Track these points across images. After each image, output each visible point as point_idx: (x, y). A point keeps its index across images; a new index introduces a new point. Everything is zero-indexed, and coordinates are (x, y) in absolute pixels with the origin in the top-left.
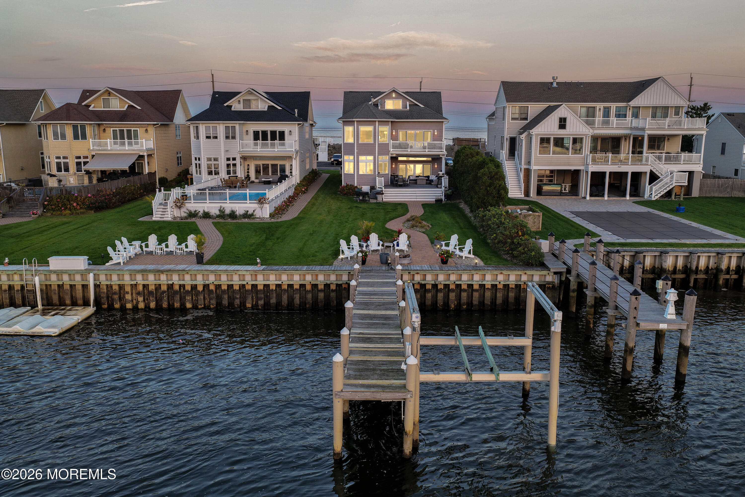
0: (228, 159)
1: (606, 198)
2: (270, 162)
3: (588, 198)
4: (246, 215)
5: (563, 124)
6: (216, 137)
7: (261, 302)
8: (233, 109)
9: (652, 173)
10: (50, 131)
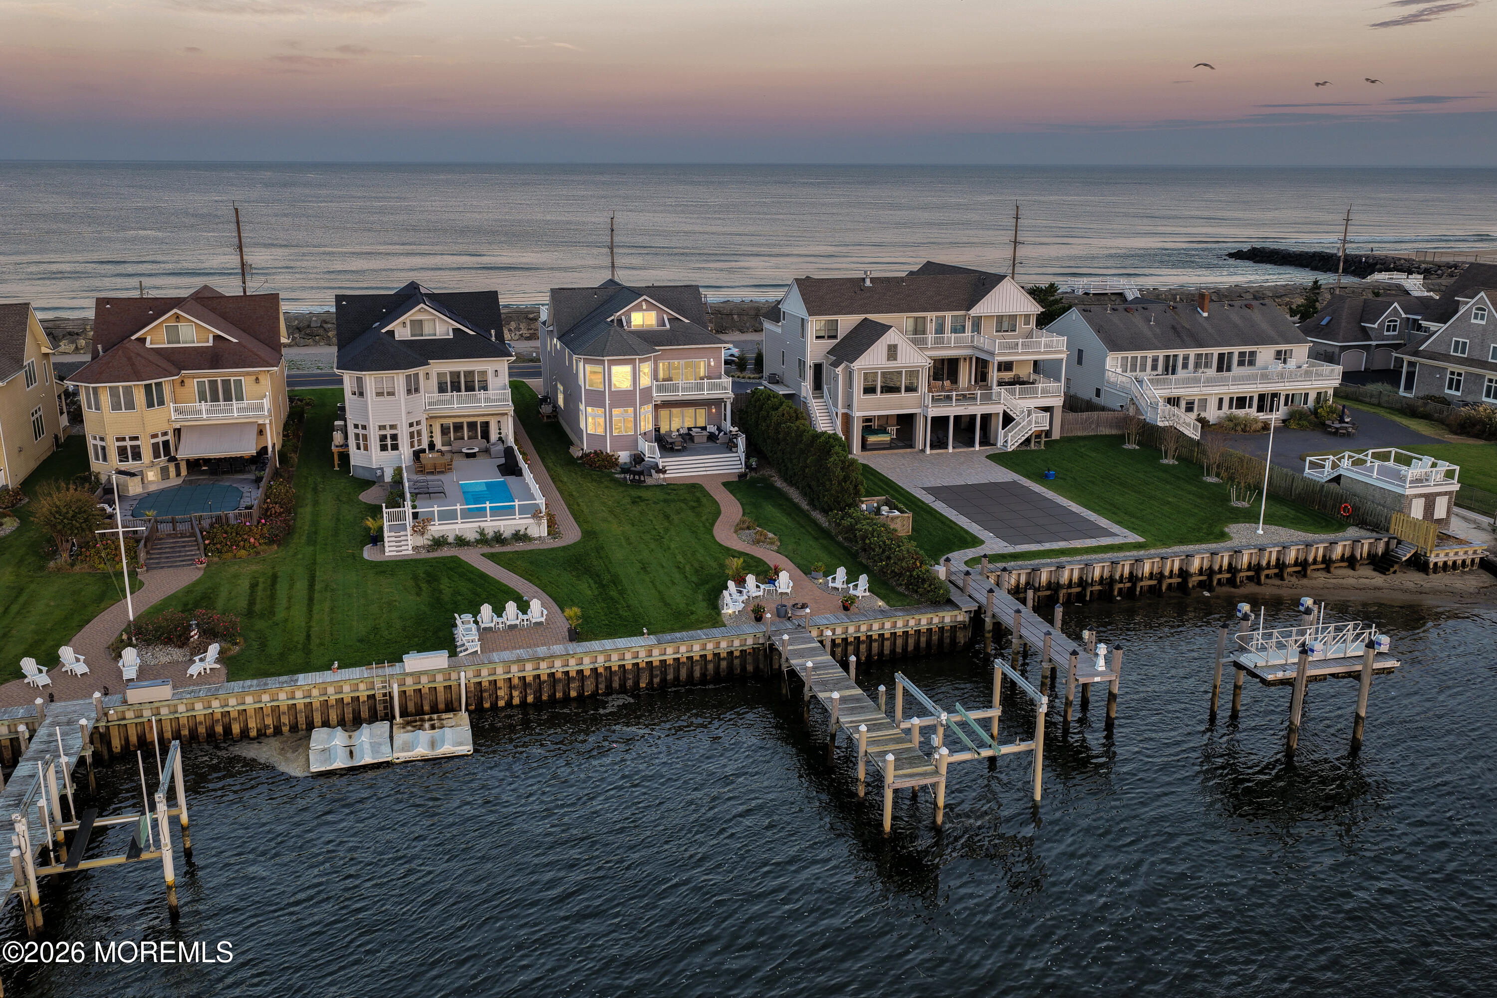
0: (411, 425)
1: (950, 450)
3: (928, 451)
4: (518, 537)
5: (892, 351)
6: (391, 394)
7: (656, 680)
8: (397, 337)
9: (1005, 413)
10: (105, 399)
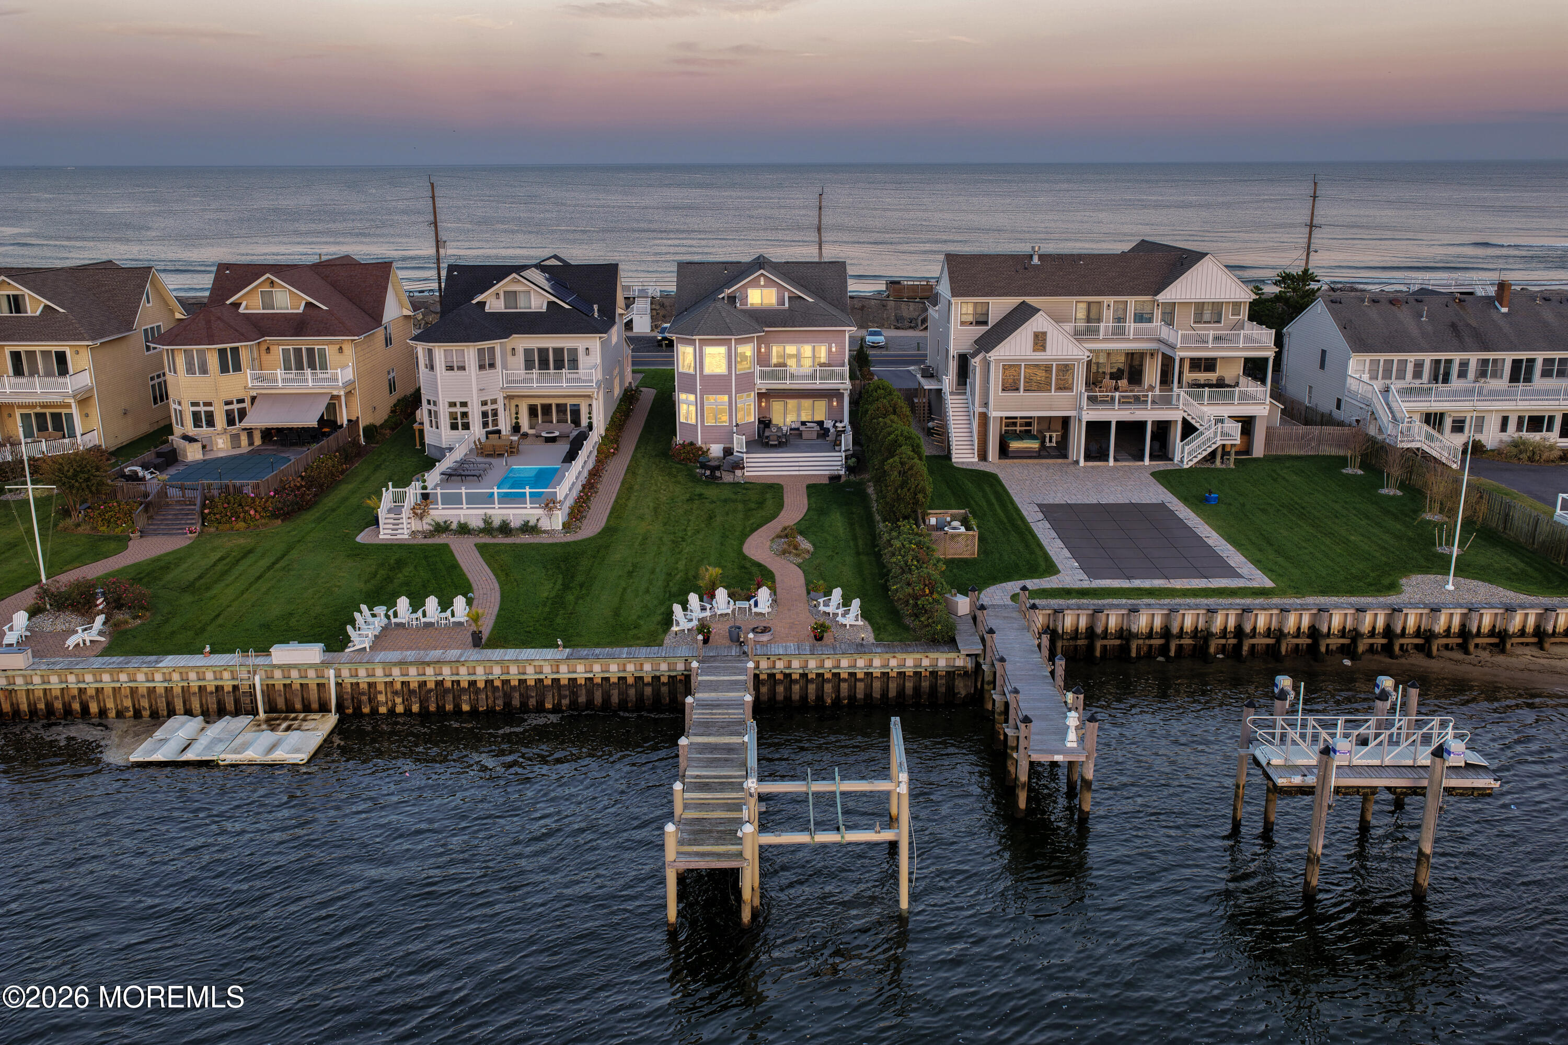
0: (484, 403)
1: (1111, 462)
2: (554, 402)
3: (1082, 463)
4: (528, 528)
5: (1040, 340)
6: (462, 368)
7: (565, 702)
8: (487, 309)
9: (1185, 421)
10: (181, 361)
